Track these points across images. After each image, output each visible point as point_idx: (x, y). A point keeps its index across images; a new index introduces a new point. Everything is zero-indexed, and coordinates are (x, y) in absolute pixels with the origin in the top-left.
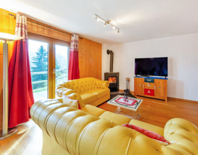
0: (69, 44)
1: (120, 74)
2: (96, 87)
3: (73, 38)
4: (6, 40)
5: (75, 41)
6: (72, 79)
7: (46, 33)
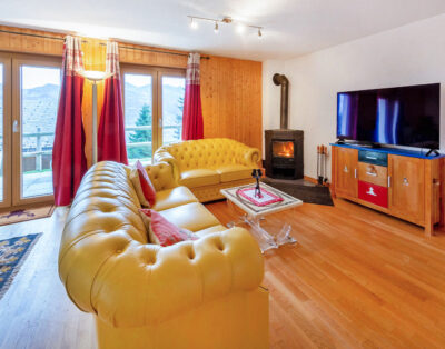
0: (183, 72)
1: (305, 136)
2: (234, 160)
3: (190, 61)
4: (95, 80)
5: (194, 66)
6: (188, 139)
7: (146, 60)
